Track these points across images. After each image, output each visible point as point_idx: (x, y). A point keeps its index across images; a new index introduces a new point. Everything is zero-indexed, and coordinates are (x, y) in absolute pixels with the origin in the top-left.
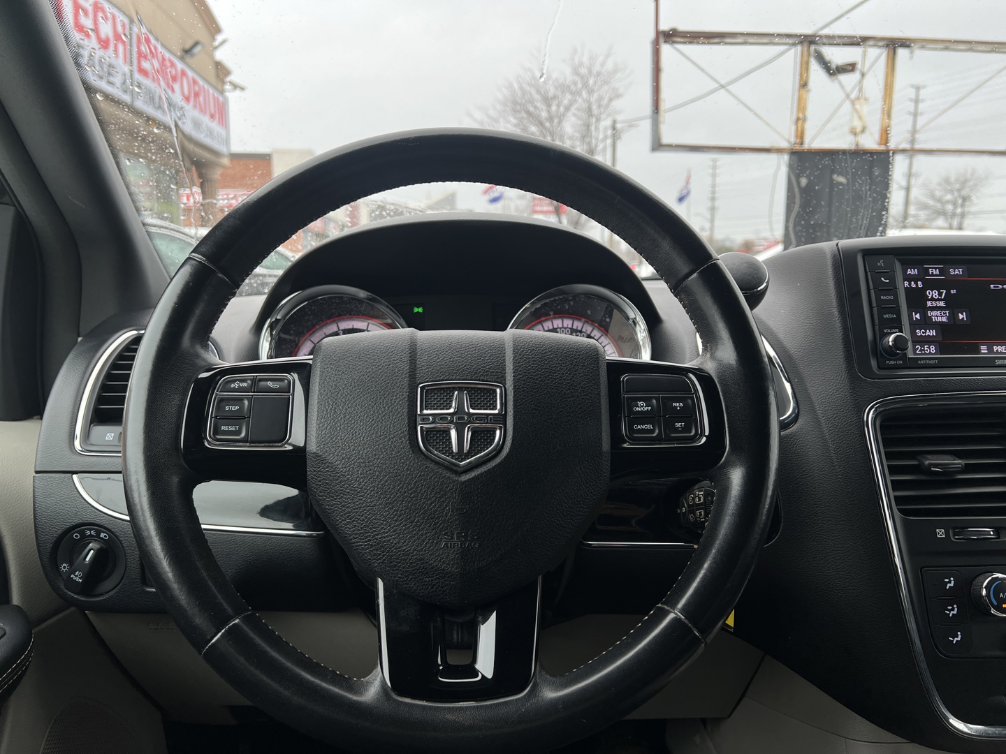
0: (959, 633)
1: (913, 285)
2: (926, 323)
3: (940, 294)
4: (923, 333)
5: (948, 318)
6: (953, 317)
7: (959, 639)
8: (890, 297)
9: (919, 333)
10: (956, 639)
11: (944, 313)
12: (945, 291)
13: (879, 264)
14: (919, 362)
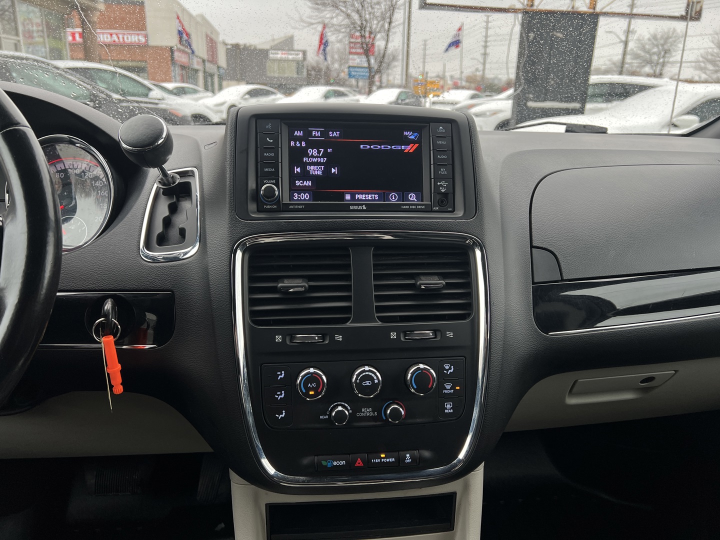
0: (284, 411)
1: (298, 144)
2: (305, 175)
3: (319, 152)
4: (301, 183)
5: (323, 172)
6: (327, 171)
7: (283, 416)
8: (271, 154)
9: (298, 183)
10: (281, 416)
11: (320, 168)
12: (323, 150)
13: (267, 127)
14: (290, 207)
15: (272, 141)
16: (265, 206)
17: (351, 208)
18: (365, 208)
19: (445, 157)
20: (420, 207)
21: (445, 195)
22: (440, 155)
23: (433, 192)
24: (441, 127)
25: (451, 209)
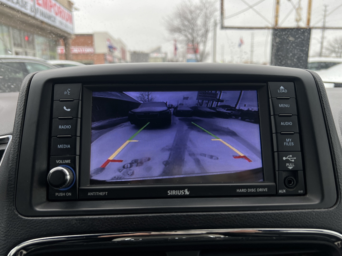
8: (68, 127)
13: (65, 93)
14: (89, 194)
15: (69, 110)
16: (57, 194)
17: (170, 193)
18: (187, 193)
19: (290, 123)
20: (261, 190)
21: (294, 172)
22: (284, 121)
23: (277, 169)
24: (282, 87)
25: (302, 192)
